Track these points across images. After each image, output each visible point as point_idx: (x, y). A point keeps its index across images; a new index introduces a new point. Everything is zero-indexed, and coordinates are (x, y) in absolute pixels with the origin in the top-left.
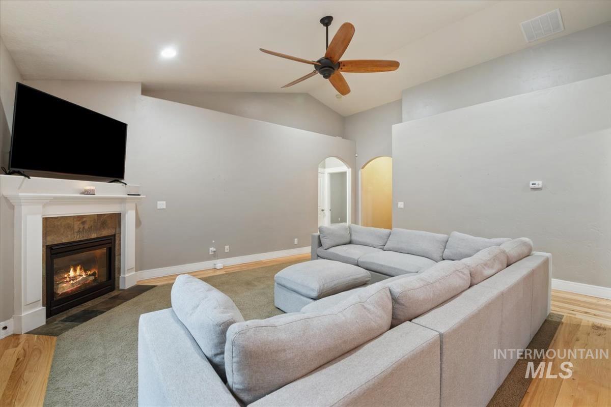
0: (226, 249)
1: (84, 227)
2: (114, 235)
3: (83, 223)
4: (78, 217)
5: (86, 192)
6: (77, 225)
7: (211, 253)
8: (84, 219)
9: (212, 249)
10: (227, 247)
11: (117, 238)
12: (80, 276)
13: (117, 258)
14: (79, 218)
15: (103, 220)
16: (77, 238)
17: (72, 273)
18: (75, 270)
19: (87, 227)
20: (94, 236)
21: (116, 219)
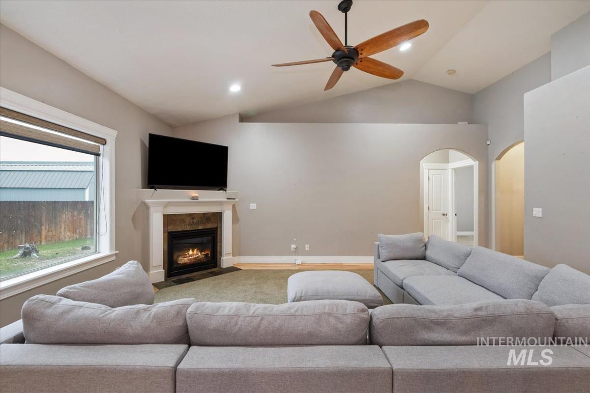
0: (306, 247)
1: (193, 222)
2: (216, 228)
3: (193, 218)
4: (189, 214)
5: (193, 198)
6: (188, 220)
7: (292, 250)
8: (193, 216)
9: (293, 246)
10: (307, 246)
11: (218, 230)
12: (197, 254)
13: (218, 244)
14: (191, 216)
15: (206, 217)
16: (188, 228)
17: (191, 252)
18: (193, 251)
19: (195, 221)
20: (201, 227)
21: (218, 216)
